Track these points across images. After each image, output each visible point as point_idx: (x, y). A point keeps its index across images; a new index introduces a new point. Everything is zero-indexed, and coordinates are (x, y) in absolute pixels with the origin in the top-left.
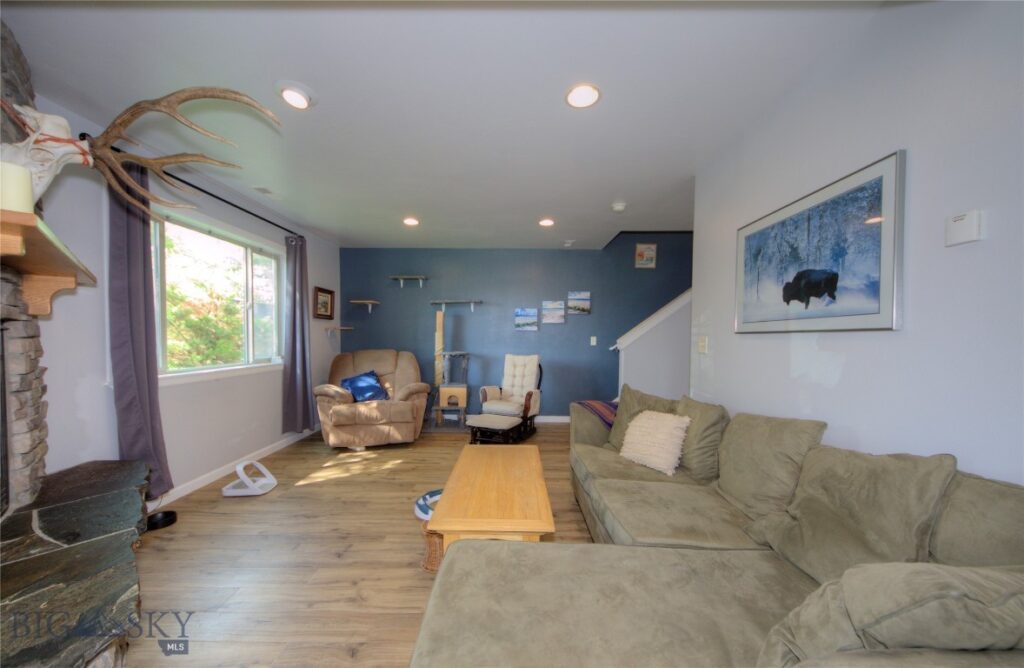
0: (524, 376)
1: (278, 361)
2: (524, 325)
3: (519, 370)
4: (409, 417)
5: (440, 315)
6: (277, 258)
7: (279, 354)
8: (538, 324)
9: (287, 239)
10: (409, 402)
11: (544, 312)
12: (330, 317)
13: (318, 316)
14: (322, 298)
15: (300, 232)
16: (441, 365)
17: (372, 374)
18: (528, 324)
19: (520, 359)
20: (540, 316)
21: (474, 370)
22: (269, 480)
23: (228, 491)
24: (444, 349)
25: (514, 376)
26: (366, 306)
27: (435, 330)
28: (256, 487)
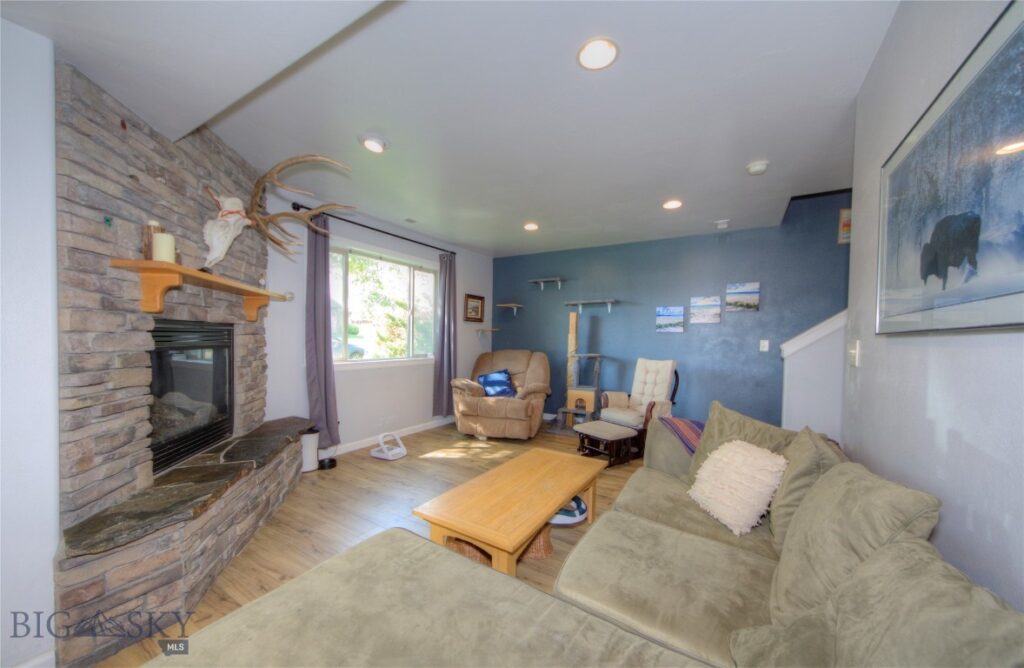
0: (655, 384)
1: (431, 356)
2: (666, 326)
3: (650, 378)
4: (522, 415)
5: (573, 316)
6: (434, 272)
7: (434, 353)
8: (685, 324)
9: (441, 256)
10: (526, 401)
11: (692, 311)
12: (480, 320)
13: (467, 319)
14: (473, 303)
15: (451, 249)
16: (572, 368)
17: (505, 372)
18: (671, 325)
19: (653, 364)
20: (687, 315)
21: (609, 372)
22: (402, 450)
23: (374, 453)
24: (577, 351)
25: (645, 383)
26: (511, 309)
27: (567, 332)
28: (390, 454)
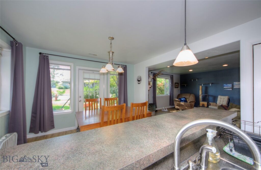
0: (223, 101)
1: (169, 95)
2: (227, 89)
3: (222, 100)
4: (190, 106)
5: (201, 87)
6: (169, 79)
7: (169, 93)
8: (232, 88)
9: (170, 76)
10: (190, 103)
11: (234, 85)
12: (178, 88)
13: (175, 87)
14: (176, 84)
15: (172, 75)
16: (201, 97)
17: (184, 98)
18: (228, 88)
19: (222, 97)
20: (233, 86)
21: (211, 98)
22: (167, 110)
23: (162, 110)
24: (202, 94)
25: (221, 101)
26: (185, 85)
27: (199, 90)
28: (165, 110)
